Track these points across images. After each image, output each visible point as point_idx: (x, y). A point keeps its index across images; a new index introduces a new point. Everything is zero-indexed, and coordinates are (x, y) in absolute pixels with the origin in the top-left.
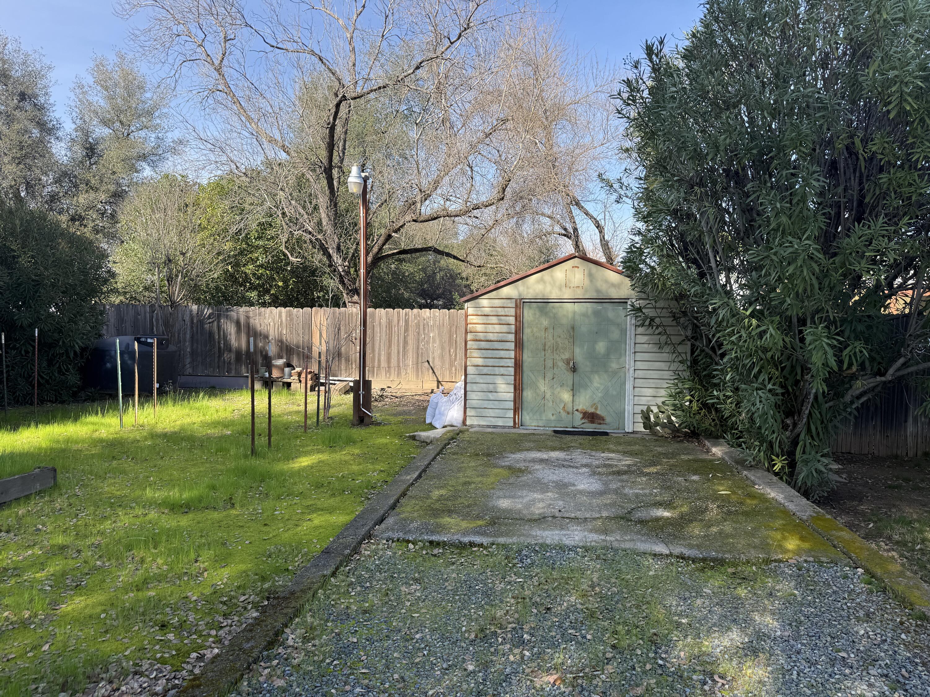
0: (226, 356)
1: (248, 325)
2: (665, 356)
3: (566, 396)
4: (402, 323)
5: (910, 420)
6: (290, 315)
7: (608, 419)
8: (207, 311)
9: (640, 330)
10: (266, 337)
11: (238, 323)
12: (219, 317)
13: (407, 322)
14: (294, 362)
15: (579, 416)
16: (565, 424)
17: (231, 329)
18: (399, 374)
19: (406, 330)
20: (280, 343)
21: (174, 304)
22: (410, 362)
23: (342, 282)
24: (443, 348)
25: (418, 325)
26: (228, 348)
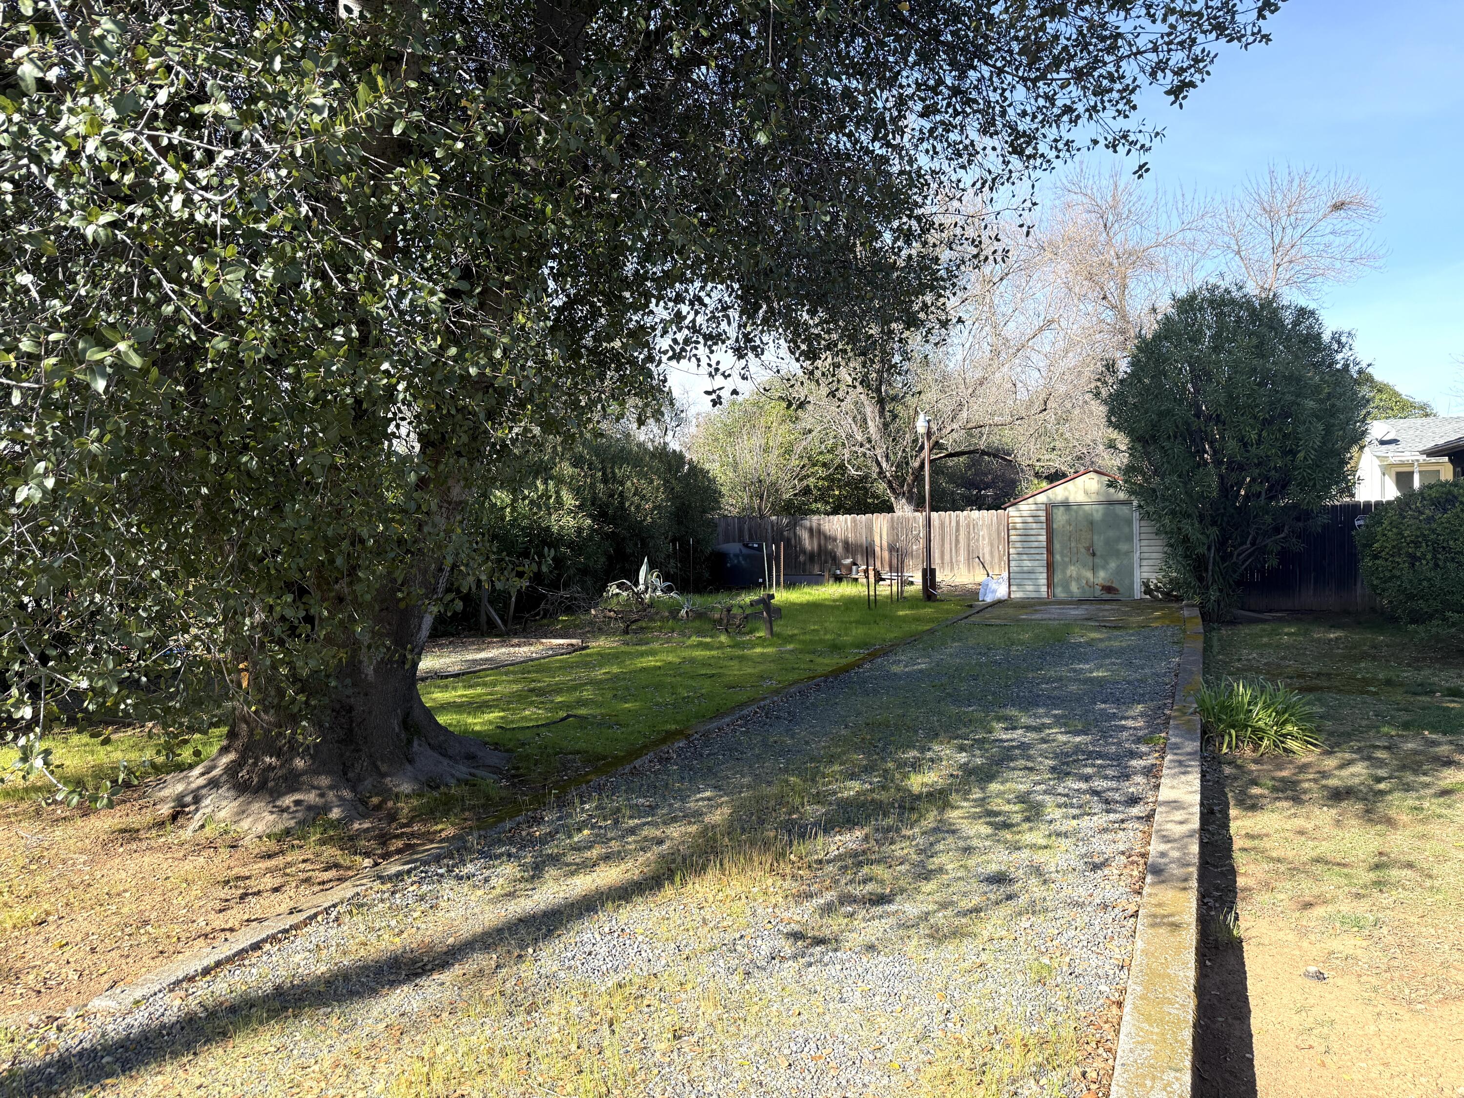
0: (802, 558)
1: (819, 531)
2: (1159, 542)
3: (1089, 575)
4: (954, 524)
5: (1359, 584)
6: (854, 521)
7: (1121, 590)
8: (785, 521)
9: (1143, 523)
10: (835, 540)
11: (811, 530)
12: (795, 525)
13: (958, 523)
14: (859, 562)
15: (1098, 588)
16: (1088, 595)
17: (805, 535)
18: (952, 569)
19: (958, 530)
20: (847, 545)
21: (762, 516)
22: (962, 558)
23: (891, 487)
24: (992, 545)
25: (968, 526)
26: (803, 551)
